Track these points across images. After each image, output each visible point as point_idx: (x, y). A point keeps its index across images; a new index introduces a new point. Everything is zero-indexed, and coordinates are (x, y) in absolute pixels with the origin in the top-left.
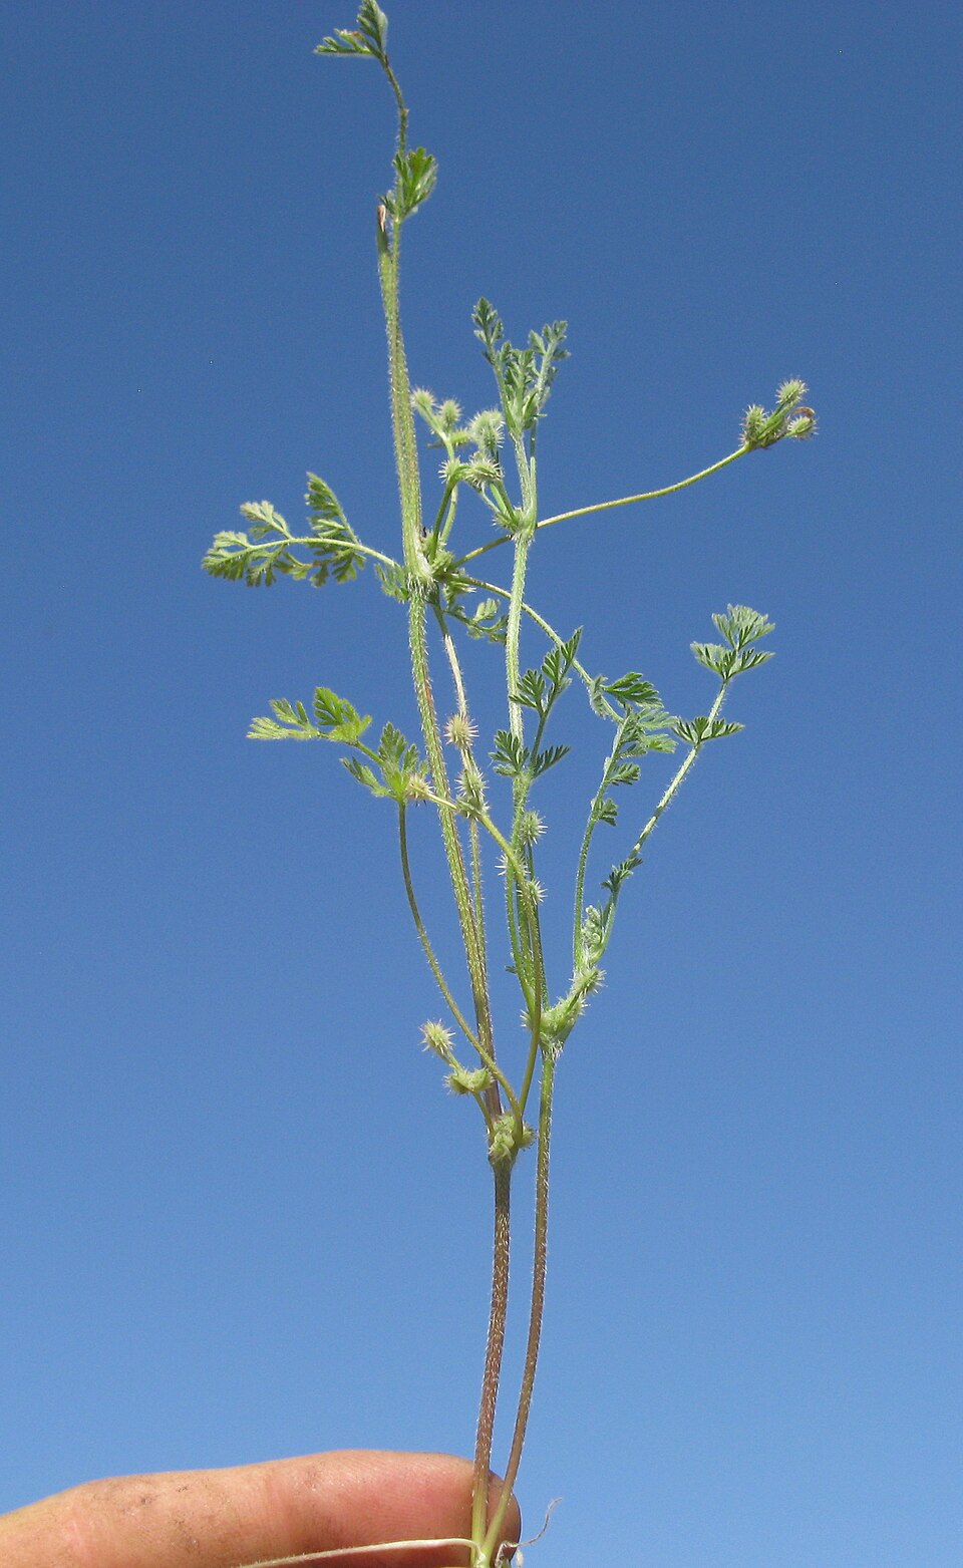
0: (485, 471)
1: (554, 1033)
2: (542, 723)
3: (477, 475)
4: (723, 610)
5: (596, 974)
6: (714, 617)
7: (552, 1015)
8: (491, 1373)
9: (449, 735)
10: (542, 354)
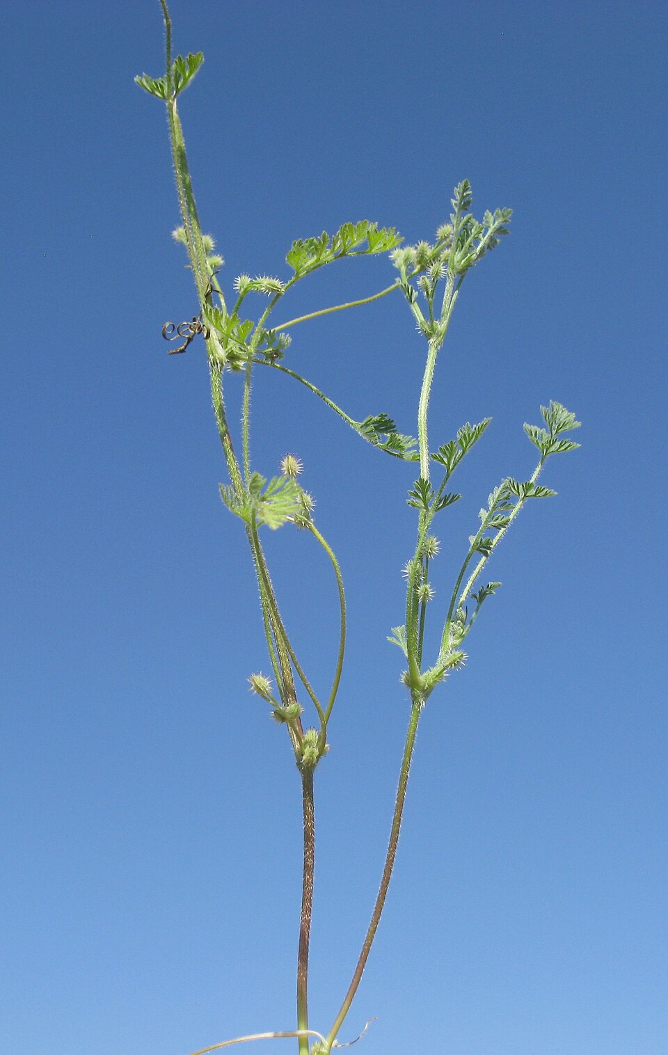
0: (274, 286)
1: (424, 691)
2: (448, 476)
3: (269, 289)
4: (547, 405)
5: (462, 656)
6: (542, 408)
7: (425, 678)
8: (306, 914)
9: (285, 469)
10: (489, 227)
